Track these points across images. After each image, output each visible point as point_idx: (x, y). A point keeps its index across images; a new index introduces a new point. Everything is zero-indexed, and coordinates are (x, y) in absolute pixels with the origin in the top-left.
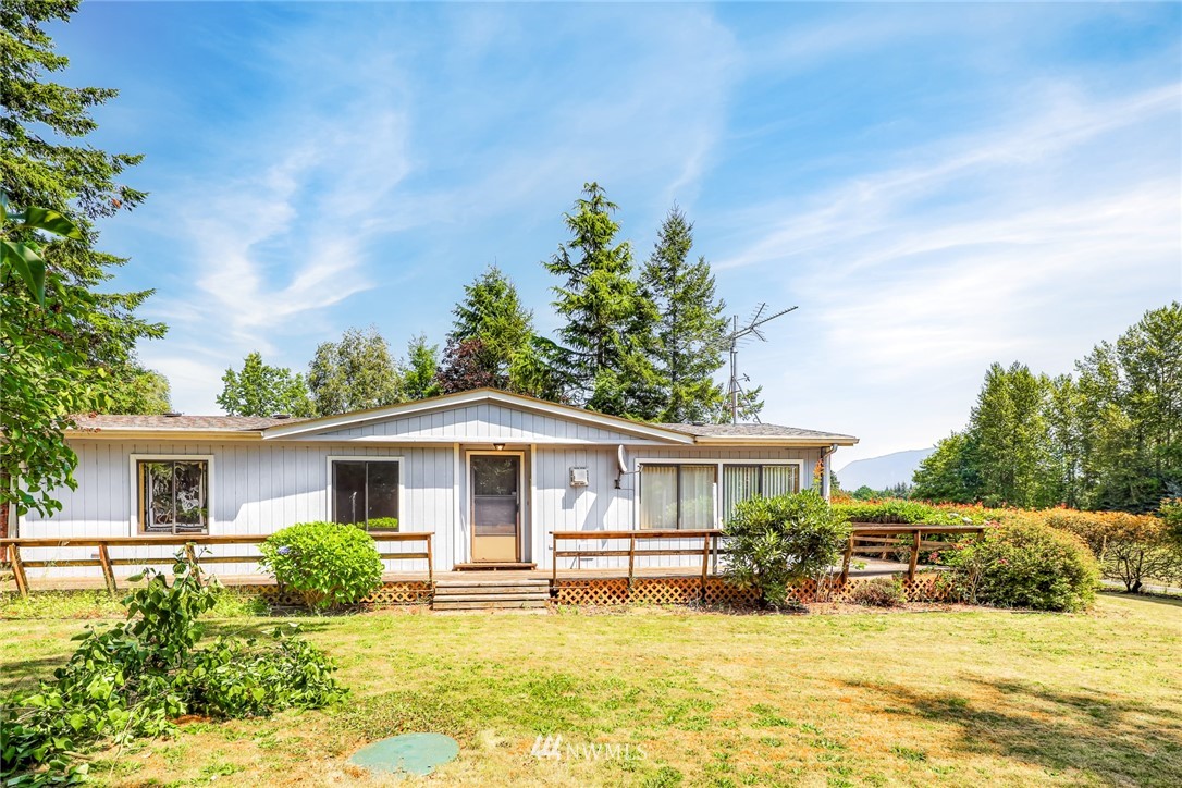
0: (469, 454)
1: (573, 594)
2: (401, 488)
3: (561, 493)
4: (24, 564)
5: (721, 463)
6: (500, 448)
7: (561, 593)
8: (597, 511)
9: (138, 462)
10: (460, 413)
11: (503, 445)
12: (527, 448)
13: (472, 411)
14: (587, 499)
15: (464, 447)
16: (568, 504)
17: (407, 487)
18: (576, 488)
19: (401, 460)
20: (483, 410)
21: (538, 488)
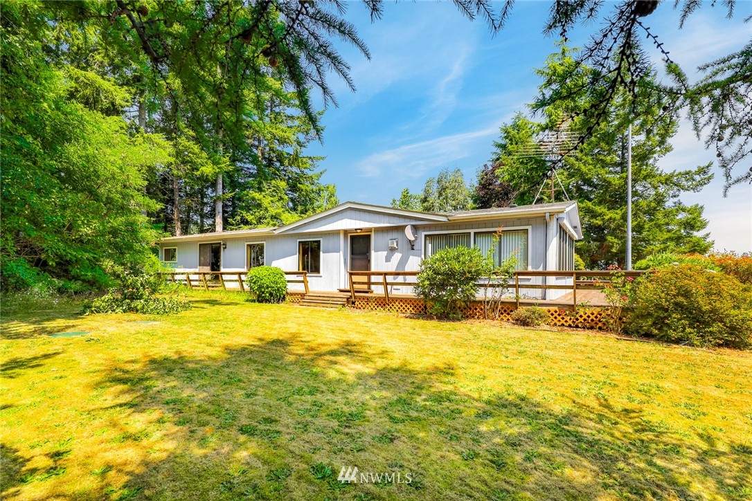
0: (349, 235)
1: (362, 304)
2: (321, 253)
3: (385, 253)
4: (191, 280)
5: (472, 231)
6: (358, 231)
7: (357, 303)
8: (403, 262)
9: (248, 245)
10: (340, 216)
11: (361, 230)
12: (370, 230)
13: (344, 214)
14: (397, 256)
15: (346, 232)
16: (388, 259)
17: (323, 253)
18: (392, 250)
19: (321, 239)
20: (349, 213)
21: (375, 251)
